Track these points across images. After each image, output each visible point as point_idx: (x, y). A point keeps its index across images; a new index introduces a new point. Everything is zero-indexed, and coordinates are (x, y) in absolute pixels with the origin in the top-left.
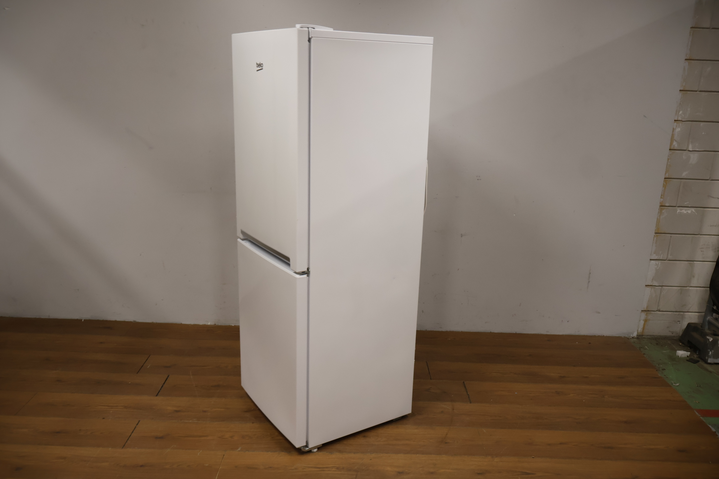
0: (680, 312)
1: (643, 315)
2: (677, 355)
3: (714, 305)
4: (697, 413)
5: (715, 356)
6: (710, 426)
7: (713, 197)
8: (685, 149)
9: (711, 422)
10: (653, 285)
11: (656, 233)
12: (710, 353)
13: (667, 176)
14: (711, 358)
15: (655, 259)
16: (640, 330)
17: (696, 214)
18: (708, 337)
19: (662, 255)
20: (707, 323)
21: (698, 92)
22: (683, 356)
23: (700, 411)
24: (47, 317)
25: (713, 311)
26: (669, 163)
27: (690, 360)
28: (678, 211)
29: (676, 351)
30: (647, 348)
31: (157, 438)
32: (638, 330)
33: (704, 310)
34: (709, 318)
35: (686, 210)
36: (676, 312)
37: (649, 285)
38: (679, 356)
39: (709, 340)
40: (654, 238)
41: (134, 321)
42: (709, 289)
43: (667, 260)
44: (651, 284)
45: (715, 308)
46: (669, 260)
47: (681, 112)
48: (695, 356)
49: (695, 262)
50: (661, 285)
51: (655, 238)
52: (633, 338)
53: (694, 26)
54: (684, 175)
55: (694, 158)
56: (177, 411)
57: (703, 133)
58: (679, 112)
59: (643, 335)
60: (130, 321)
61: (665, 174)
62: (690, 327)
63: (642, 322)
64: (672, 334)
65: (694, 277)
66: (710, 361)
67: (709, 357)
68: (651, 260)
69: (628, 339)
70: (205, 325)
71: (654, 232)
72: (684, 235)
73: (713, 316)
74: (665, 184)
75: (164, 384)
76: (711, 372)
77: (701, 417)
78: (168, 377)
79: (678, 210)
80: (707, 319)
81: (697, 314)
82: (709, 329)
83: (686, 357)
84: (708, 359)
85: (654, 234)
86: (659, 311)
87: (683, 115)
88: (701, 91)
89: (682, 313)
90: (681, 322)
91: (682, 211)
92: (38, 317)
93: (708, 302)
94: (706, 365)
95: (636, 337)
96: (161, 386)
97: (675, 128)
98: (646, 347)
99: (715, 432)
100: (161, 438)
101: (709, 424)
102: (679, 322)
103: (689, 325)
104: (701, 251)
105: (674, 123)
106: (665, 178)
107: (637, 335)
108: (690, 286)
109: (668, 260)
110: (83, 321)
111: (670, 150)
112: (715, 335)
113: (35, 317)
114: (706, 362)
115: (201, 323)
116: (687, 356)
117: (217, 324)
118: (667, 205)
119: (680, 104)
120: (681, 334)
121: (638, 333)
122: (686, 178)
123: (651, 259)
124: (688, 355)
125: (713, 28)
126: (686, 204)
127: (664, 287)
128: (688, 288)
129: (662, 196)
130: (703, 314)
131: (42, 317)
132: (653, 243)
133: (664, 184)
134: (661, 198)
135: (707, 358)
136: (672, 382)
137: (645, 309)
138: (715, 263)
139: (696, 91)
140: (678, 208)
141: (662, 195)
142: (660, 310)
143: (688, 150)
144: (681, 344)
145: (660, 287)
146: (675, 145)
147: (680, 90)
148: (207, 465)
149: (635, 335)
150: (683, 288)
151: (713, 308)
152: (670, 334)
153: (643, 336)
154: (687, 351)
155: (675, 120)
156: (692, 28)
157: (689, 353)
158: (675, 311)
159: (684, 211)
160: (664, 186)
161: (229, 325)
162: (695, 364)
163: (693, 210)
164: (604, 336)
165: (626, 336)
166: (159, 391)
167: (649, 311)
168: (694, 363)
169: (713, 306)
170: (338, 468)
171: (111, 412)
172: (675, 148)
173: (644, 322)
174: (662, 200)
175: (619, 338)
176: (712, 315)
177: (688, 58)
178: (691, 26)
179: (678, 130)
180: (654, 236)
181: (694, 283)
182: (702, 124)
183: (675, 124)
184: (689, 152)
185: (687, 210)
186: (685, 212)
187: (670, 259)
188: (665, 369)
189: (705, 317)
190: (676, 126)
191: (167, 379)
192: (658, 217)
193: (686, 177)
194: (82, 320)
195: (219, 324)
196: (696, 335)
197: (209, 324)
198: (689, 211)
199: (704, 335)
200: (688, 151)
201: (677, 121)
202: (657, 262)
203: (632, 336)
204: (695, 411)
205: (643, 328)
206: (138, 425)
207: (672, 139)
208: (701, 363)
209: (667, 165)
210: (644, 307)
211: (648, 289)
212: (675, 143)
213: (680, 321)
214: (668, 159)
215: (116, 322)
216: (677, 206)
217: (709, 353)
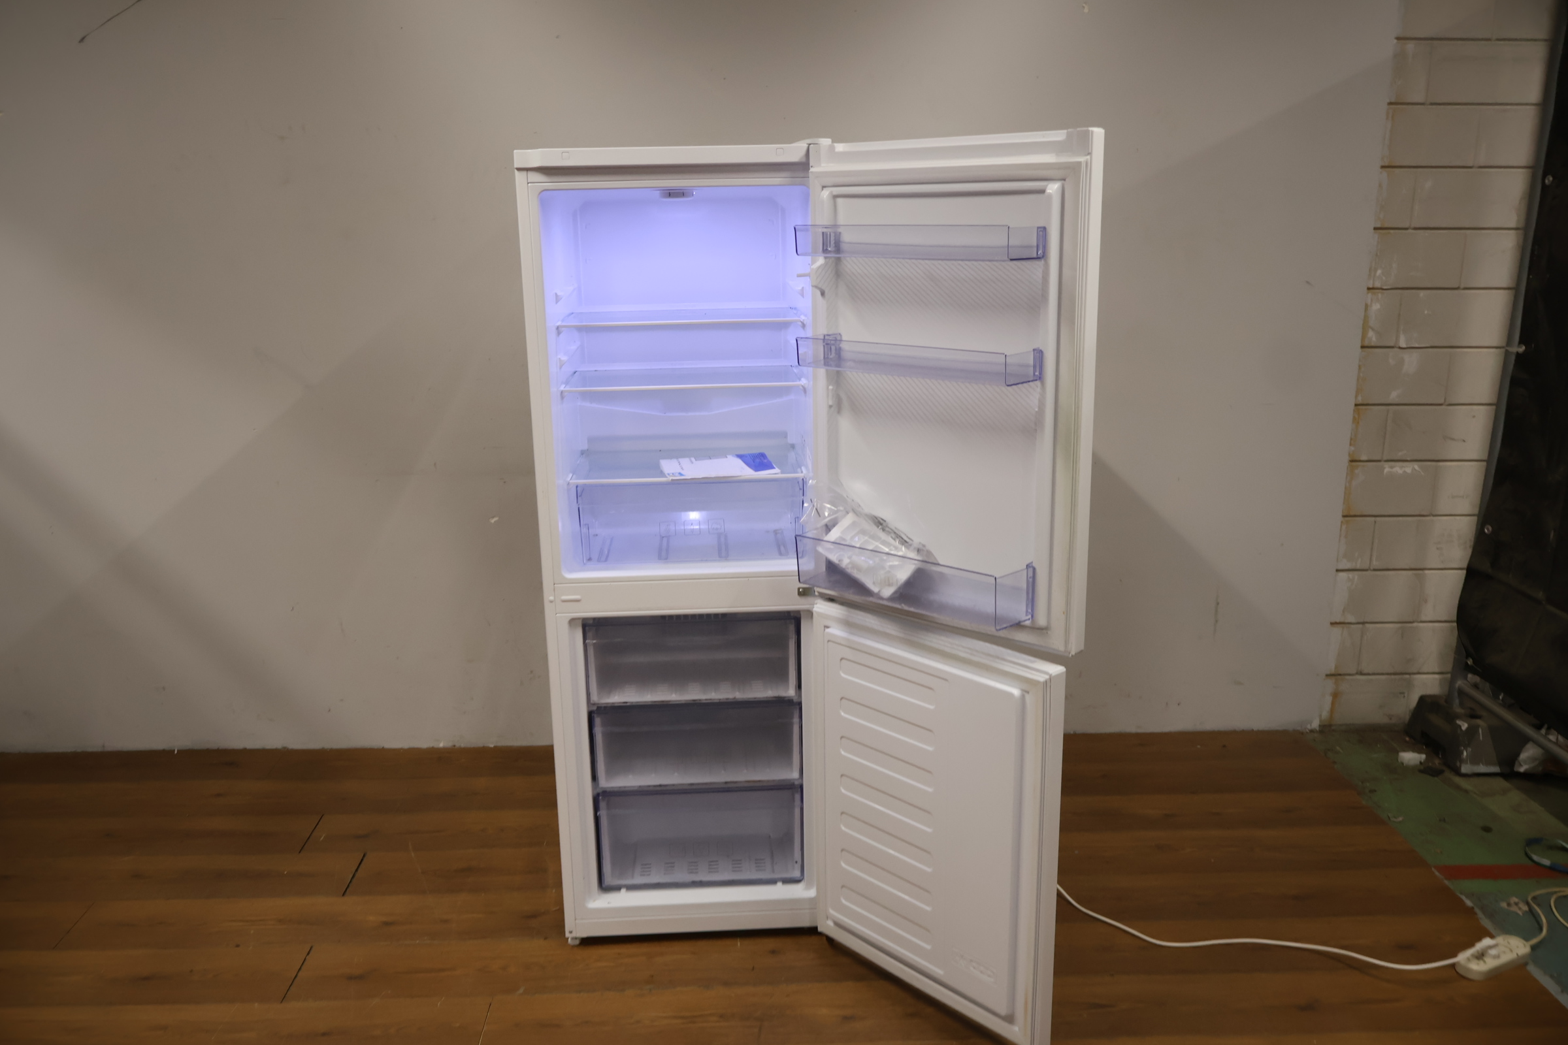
0: (1403, 674)
1: (1330, 683)
2: (1399, 761)
3: (1468, 655)
4: (1437, 873)
5: (1475, 760)
6: (1463, 898)
7: (1453, 439)
8: (1392, 344)
9: (1467, 891)
10: (1347, 621)
11: (1344, 516)
12: (1465, 753)
13: (1360, 400)
14: (1467, 763)
15: (1346, 568)
16: (1325, 714)
17: (1423, 474)
18: (1459, 722)
19: (1360, 560)
20: (1456, 694)
21: (1410, 231)
22: (1412, 763)
23: (1444, 869)
24: (100, 749)
25: (1468, 669)
26: (1361, 375)
27: (1424, 770)
28: (1387, 470)
29: (1397, 752)
30: (1341, 751)
31: (351, 978)
32: (1320, 716)
33: (1449, 668)
34: (1459, 683)
35: (1401, 467)
36: (1395, 674)
37: (1338, 621)
38: (1403, 764)
39: (1460, 727)
40: (1341, 526)
41: (285, 748)
42: (1455, 624)
43: (1371, 570)
44: (1342, 620)
45: (1470, 662)
46: (1375, 570)
47: (1379, 272)
48: (1437, 761)
49: (1427, 572)
50: (1362, 621)
51: (1344, 527)
52: (1312, 731)
53: (1393, 101)
54: (1394, 396)
55: (1411, 362)
56: (386, 924)
57: (1426, 312)
58: (1376, 271)
59: (1330, 725)
60: (274, 747)
61: (1356, 397)
62: (1426, 704)
63: (1329, 699)
64: (1391, 719)
65: (1426, 601)
66: (1465, 769)
67: (1462, 761)
68: (1337, 571)
69: (1302, 733)
70: (433, 747)
71: (1340, 514)
72: (1401, 518)
73: (1468, 679)
74: (1357, 416)
75: (357, 870)
76: (1466, 791)
77: (1446, 882)
78: (364, 856)
79: (1385, 468)
80: (1457, 685)
81: (1437, 676)
82: (1461, 705)
83: (1419, 763)
84: (1460, 766)
85: (1340, 518)
86: (1361, 674)
87: (1384, 278)
88: (1415, 229)
89: (1407, 676)
90: (1406, 695)
91: (1394, 470)
92: (79, 750)
93: (1457, 651)
94: (1458, 780)
95: (1318, 729)
96: (351, 876)
97: (1369, 302)
98: (1338, 748)
99: (1473, 908)
100: (359, 978)
101: (1461, 894)
102: (1402, 695)
103: (1422, 699)
104: (1437, 549)
105: (1368, 293)
106: (1356, 405)
107: (1320, 726)
108: (1419, 620)
109: (1372, 568)
110: (176, 752)
111: (1363, 347)
112: (1473, 716)
113: (73, 750)
114: (1457, 772)
115: (424, 743)
116: (1421, 763)
117: (457, 745)
118: (1364, 458)
119: (1377, 255)
120: (1407, 718)
121: (1320, 721)
122: (1396, 403)
123: (1340, 567)
124: (1422, 761)
125: (1432, 104)
126: (1400, 455)
127: (1367, 625)
128: (1415, 624)
129: (1353, 441)
130: (1449, 676)
131: (90, 750)
132: (1340, 536)
133: (1354, 417)
134: (1351, 445)
135: (1458, 764)
136: (1390, 815)
137: (1333, 672)
138: (1465, 572)
139: (1406, 229)
140: (1386, 463)
141: (1351, 439)
142: (1366, 671)
143: (1397, 346)
144: (1407, 739)
145: (1361, 626)
146: (1372, 337)
147: (1375, 229)
148: (458, 1025)
149: (1315, 724)
150: (1407, 625)
151: (1467, 663)
152: (1383, 720)
153: (1333, 728)
154: (1420, 752)
155: (1369, 289)
156: (1390, 104)
157: (1423, 756)
158: (1392, 671)
159: (1398, 469)
160: (1356, 421)
161: (484, 747)
162: (1436, 778)
163: (1416, 466)
164: (1253, 730)
165: (1299, 728)
166: (348, 886)
167: (1340, 675)
168: (1433, 776)
169: (1467, 658)
170: (721, 1016)
171: (252, 932)
172: (1373, 344)
173: (1331, 698)
174: (1352, 448)
175: (1284, 733)
176: (1466, 678)
177: (1387, 164)
178: (1388, 101)
179: (1376, 307)
180: (1342, 522)
181: (1428, 612)
182: (1422, 293)
183: (1370, 294)
184: (1402, 350)
185: (1405, 467)
186: (1400, 471)
187: (1376, 568)
188: (1375, 791)
189: (1452, 682)
190: (1372, 300)
191: (362, 860)
192: (1348, 484)
193: (1397, 401)
194: (174, 750)
195: (463, 745)
196: (1436, 720)
197: (441, 745)
198: (1409, 468)
199: (1451, 718)
200: (1398, 350)
201: (1373, 288)
202: (1351, 575)
203: (1309, 727)
204: (1433, 869)
205: (1332, 711)
206: (310, 955)
207: (1365, 327)
208: (1448, 774)
209: (1358, 380)
210: (1331, 668)
211: (1337, 630)
212: (1371, 334)
213: (1403, 693)
214: (1360, 367)
215: (245, 752)
216: (1385, 458)
217: (1463, 753)
